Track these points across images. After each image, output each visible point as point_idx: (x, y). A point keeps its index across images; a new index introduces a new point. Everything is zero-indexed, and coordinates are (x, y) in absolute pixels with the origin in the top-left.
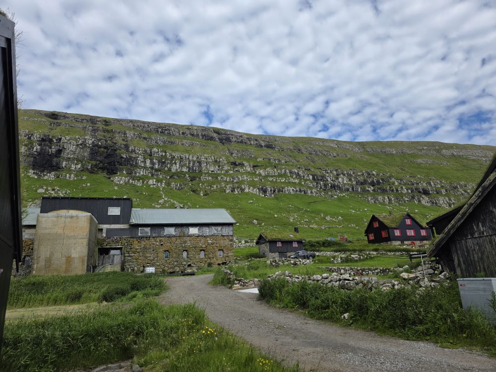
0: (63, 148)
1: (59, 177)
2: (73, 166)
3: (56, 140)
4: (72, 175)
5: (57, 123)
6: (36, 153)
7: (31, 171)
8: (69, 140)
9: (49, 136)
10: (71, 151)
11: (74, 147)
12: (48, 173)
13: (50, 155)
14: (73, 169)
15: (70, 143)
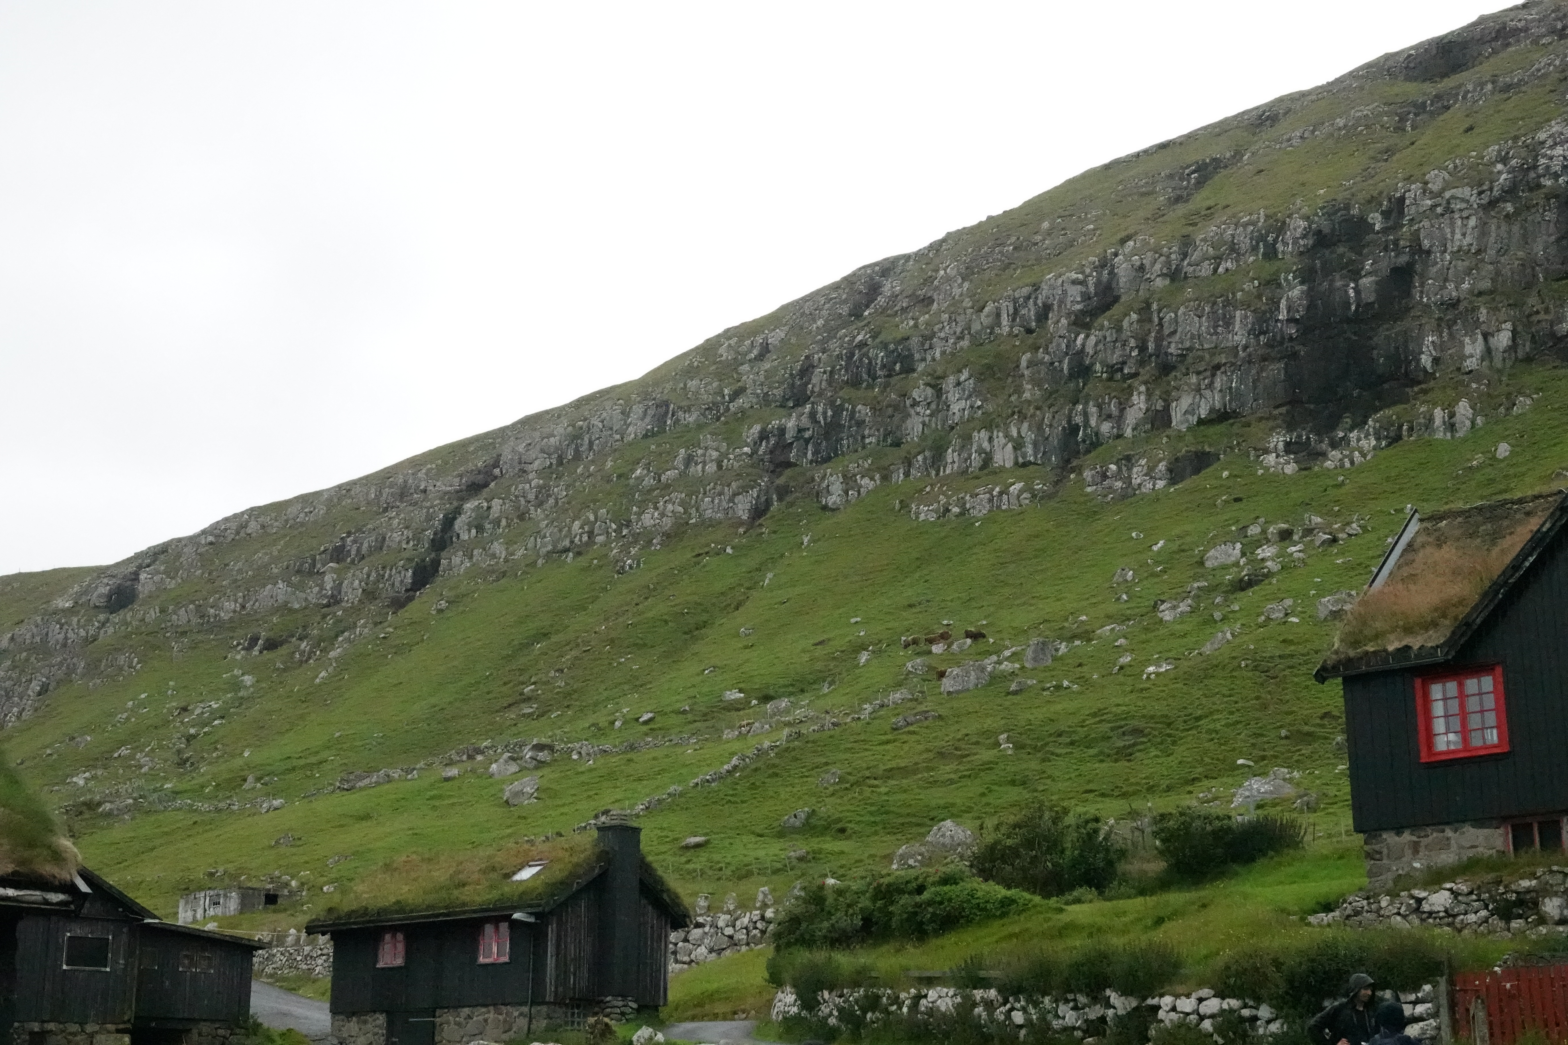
0: (1417, 249)
1: (1398, 438)
2: (1468, 350)
3: (1386, 214)
4: (1463, 408)
5: (1438, 97)
6: (1292, 330)
7: (1278, 440)
8: (1440, 194)
9: (1347, 207)
10: (1458, 253)
11: (1472, 222)
12: (1351, 430)
13: (1356, 320)
14: (1471, 364)
15: (1449, 210)
